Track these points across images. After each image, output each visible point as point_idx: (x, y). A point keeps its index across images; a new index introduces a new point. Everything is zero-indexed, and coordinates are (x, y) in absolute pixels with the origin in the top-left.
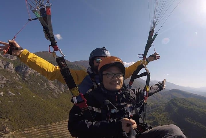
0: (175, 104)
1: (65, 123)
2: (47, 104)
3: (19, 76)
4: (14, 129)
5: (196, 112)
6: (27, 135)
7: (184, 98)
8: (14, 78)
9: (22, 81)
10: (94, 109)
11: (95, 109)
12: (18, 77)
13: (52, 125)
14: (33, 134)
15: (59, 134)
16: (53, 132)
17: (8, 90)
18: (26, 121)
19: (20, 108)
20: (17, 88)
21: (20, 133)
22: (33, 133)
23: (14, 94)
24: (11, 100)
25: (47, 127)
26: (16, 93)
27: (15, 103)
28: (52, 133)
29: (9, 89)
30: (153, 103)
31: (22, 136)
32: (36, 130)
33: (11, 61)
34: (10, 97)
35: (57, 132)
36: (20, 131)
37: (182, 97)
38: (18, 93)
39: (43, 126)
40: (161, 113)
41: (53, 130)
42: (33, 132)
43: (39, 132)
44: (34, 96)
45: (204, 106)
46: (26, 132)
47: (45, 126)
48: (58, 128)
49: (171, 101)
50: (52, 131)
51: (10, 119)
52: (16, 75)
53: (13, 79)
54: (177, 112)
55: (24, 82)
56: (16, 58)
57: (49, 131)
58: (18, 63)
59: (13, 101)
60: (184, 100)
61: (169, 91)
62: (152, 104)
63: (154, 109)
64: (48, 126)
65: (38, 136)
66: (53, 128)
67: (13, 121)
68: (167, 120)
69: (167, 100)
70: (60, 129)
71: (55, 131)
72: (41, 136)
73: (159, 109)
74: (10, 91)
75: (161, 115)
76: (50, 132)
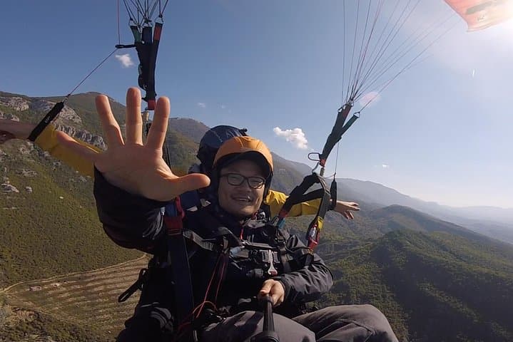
0: (399, 246)
1: (126, 268)
2: (90, 220)
3: (32, 147)
4: (8, 281)
5: (451, 271)
6: (36, 296)
7: (424, 230)
8: (21, 149)
9: (37, 159)
10: (194, 236)
11: (196, 238)
12: (30, 149)
13: (97, 272)
14: (50, 296)
15: (110, 296)
16: (98, 292)
17: (5, 178)
18: (37, 260)
19: (28, 225)
20: (26, 173)
21: (22, 291)
22: (50, 292)
23: (17, 191)
24: (9, 205)
25: (86, 277)
26: (22, 188)
27: (18, 211)
28: (95, 293)
29: (7, 176)
30: (340, 235)
31: (25, 299)
32: (58, 285)
33: (15, 113)
34: (8, 197)
35: (106, 290)
36: (21, 287)
37: (419, 229)
38: (27, 187)
39: (76, 276)
40: (357, 264)
41: (96, 286)
42: (51, 289)
43: (64, 289)
44: (61, 197)
45: (471, 256)
46: (35, 289)
47: (79, 275)
48: (109, 281)
49: (389, 235)
50: (96, 289)
51: (4, 253)
52: (26, 144)
53: (18, 152)
54: (402, 266)
55: (43, 159)
56: (27, 107)
57: (89, 288)
58: (31, 118)
59: (13, 208)
60: (424, 236)
61: (384, 208)
62: (338, 237)
63: (340, 251)
64: (88, 275)
65: (61, 300)
66: (98, 280)
67: (9, 259)
68: (374, 283)
69: (376, 231)
70: (114, 283)
71: (101, 288)
72: (70, 300)
73: (354, 252)
74: (8, 182)
75: (359, 269)
76: (89, 291)
